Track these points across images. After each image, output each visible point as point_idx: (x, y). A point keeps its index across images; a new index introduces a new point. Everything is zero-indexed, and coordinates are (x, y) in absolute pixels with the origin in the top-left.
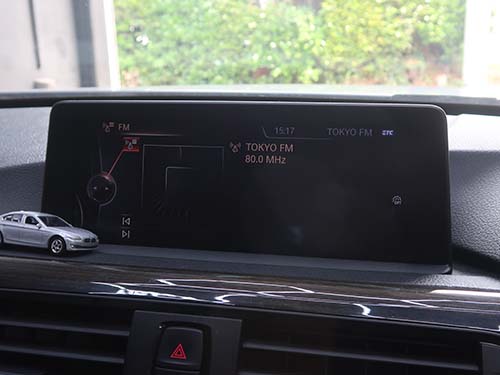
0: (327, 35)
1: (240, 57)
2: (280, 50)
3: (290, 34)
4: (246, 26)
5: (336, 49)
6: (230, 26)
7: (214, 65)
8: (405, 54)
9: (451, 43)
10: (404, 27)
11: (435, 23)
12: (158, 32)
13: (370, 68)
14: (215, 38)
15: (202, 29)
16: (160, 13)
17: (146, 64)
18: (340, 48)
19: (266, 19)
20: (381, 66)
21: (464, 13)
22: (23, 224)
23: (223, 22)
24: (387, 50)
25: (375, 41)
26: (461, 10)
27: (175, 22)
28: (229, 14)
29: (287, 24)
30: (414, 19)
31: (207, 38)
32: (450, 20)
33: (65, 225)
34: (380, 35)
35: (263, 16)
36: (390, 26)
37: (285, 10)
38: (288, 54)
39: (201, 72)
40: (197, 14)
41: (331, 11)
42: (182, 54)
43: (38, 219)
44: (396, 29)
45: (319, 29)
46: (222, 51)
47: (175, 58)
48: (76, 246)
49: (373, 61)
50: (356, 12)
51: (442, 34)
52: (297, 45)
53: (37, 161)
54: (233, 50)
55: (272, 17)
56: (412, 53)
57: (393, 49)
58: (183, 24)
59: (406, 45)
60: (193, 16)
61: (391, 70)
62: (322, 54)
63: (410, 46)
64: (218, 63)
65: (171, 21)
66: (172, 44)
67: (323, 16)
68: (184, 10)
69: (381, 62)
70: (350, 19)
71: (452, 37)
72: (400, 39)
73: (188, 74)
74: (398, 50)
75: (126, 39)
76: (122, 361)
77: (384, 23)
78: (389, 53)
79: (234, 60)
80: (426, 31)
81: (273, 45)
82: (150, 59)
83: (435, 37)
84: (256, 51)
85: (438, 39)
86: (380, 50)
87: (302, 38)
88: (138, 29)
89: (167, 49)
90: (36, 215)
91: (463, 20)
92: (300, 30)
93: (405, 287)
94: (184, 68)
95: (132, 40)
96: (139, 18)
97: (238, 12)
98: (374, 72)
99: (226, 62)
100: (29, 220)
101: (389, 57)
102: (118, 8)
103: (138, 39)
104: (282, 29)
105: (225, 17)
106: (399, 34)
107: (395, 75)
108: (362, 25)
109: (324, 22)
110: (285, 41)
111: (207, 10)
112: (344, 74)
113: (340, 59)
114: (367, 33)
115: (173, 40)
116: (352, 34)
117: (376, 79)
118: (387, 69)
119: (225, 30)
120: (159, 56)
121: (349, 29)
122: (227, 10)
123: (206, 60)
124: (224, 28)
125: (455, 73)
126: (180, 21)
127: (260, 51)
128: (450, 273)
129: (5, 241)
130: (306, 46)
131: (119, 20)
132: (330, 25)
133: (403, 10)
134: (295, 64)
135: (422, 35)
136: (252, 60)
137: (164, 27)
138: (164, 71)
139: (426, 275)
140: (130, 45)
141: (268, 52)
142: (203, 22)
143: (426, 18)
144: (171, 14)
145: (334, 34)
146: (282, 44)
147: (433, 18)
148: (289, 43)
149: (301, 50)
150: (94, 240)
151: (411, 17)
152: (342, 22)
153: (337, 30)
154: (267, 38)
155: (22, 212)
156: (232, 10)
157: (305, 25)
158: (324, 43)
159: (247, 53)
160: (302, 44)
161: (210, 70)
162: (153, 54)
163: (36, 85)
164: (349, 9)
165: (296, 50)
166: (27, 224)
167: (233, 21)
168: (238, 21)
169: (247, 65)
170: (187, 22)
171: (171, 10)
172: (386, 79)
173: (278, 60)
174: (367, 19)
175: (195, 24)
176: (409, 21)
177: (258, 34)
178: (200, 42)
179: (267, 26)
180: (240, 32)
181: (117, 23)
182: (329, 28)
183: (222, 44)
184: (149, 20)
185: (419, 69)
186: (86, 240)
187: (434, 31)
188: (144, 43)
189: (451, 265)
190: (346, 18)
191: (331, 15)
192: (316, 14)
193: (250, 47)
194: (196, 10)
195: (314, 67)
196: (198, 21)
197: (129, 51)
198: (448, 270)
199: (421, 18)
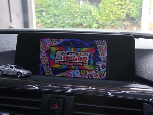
0: (100, 14)
1: (74, 20)
2: (86, 18)
3: (89, 13)
4: (76, 11)
5: (103, 18)
6: (71, 11)
7: (66, 22)
8: (124, 20)
9: (137, 17)
10: (123, 12)
11: (133, 11)
12: (48, 12)
13: (113, 24)
14: (66, 14)
15: (62, 11)
16: (49, 6)
17: (44, 21)
18: (104, 18)
19: (82, 9)
20: (117, 24)
21: (142, 8)
22: (9, 68)
23: (69, 9)
24: (118, 19)
25: (115, 16)
26: (141, 7)
27: (54, 9)
28: (71, 7)
29: (88, 10)
30: (127, 10)
31: (64, 14)
32: (137, 10)
33: (22, 69)
34: (116, 14)
35: (81, 7)
36: (119, 12)
37: (87, 6)
38: (88, 19)
39: (61, 24)
40: (61, 7)
41: (101, 7)
42: (56, 19)
43: (14, 67)
44: (121, 13)
45: (98, 12)
46: (68, 18)
47: (54, 20)
48: (25, 75)
49: (114, 22)
50: (109, 7)
51: (135, 15)
52: (91, 17)
53: (13, 50)
54: (72, 18)
55: (84, 8)
56: (126, 20)
57: (120, 19)
58: (56, 9)
59: (124, 17)
60: (59, 7)
61: (120, 25)
62: (99, 20)
63: (125, 18)
64: (67, 22)
65: (52, 9)
66: (53, 16)
67: (99, 8)
68: (56, 5)
69: (116, 22)
70: (107, 9)
71: (138, 16)
72: (122, 16)
73: (57, 25)
74: (121, 19)
75: (38, 14)
76: (39, 109)
77: (117, 11)
78: (119, 20)
79: (72, 21)
80: (130, 13)
81: (84, 17)
82: (46, 20)
83: (133, 15)
84: (79, 18)
85: (134, 16)
86: (116, 19)
87: (93, 15)
88: (42, 11)
89: (51, 17)
90: (13, 66)
91: (141, 10)
92: (92, 12)
93: (122, 87)
94: (56, 23)
95: (40, 14)
96: (42, 7)
97: (73, 6)
98: (114, 26)
99: (69, 21)
100: (11, 67)
101: (119, 21)
102: (36, 4)
103: (42, 14)
104: (87, 12)
105: (69, 8)
106: (122, 14)
107: (121, 27)
108: (111, 11)
109: (99, 10)
110: (87, 15)
111: (63, 5)
112: (105, 26)
113: (104, 21)
114: (112, 14)
115: (53, 14)
116: (108, 14)
117: (115, 28)
118: (118, 25)
119: (69, 12)
120: (49, 19)
121: (107, 12)
122: (70, 5)
123: (63, 21)
124: (69, 11)
125: (139, 26)
126: (55, 9)
127: (80, 18)
128: (135, 84)
129: (3, 73)
130: (94, 17)
131: (36, 8)
132: (101, 11)
133: (123, 7)
134: (90, 22)
135: (129, 15)
136: (77, 21)
137: (50, 10)
138: (50, 24)
139: (128, 84)
140: (40, 16)
141: (82, 19)
142: (62, 9)
143: (130, 10)
144: (53, 6)
145: (103, 14)
146: (86, 16)
147: (132, 9)
148: (89, 16)
149: (93, 18)
150: (30, 73)
151: (126, 9)
152: (105, 10)
153: (104, 13)
154: (82, 14)
155: (9, 65)
156: (71, 6)
157: (94, 11)
158: (99, 16)
159: (76, 19)
160: (93, 16)
161: (64, 24)
162: (47, 19)
163: (10, 27)
164: (107, 6)
165: (91, 18)
166: (10, 68)
167: (72, 9)
168: (73, 9)
169: (76, 23)
170: (57, 9)
171: (52, 5)
172: (118, 28)
173: (85, 21)
174: (113, 9)
175: (60, 10)
176: (125, 10)
177: (79, 13)
178: (61, 15)
179: (82, 11)
180: (74, 12)
181: (36, 9)
182: (101, 12)
183: (68, 16)
184: (45, 8)
185: (128, 25)
186: (28, 73)
187: (133, 13)
188: (44, 15)
189: (135, 82)
190: (106, 9)
191: (102, 8)
192: (97, 8)
193: (77, 17)
194: (60, 5)
195: (96, 24)
196: (61, 9)
197: (39, 17)
198: (134, 83)
199: (129, 10)
